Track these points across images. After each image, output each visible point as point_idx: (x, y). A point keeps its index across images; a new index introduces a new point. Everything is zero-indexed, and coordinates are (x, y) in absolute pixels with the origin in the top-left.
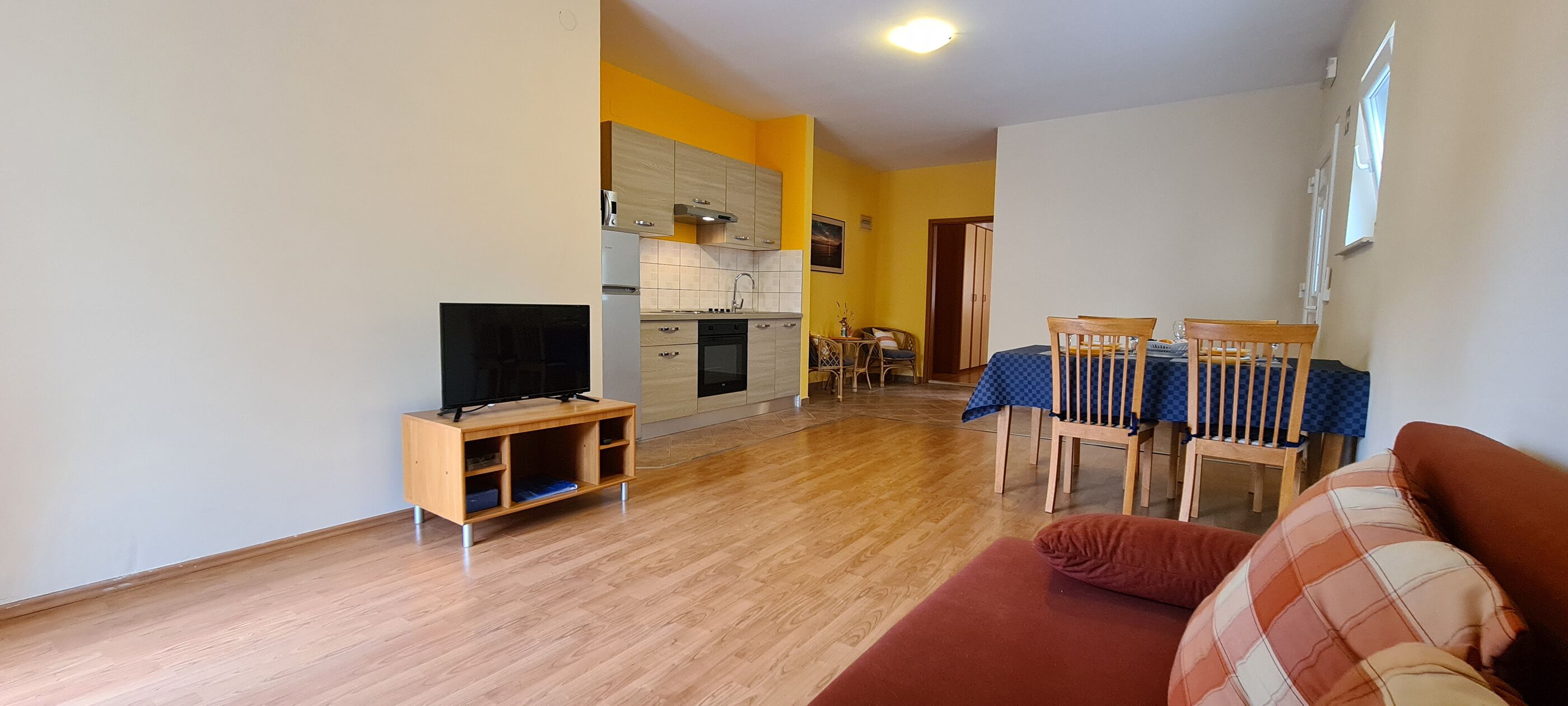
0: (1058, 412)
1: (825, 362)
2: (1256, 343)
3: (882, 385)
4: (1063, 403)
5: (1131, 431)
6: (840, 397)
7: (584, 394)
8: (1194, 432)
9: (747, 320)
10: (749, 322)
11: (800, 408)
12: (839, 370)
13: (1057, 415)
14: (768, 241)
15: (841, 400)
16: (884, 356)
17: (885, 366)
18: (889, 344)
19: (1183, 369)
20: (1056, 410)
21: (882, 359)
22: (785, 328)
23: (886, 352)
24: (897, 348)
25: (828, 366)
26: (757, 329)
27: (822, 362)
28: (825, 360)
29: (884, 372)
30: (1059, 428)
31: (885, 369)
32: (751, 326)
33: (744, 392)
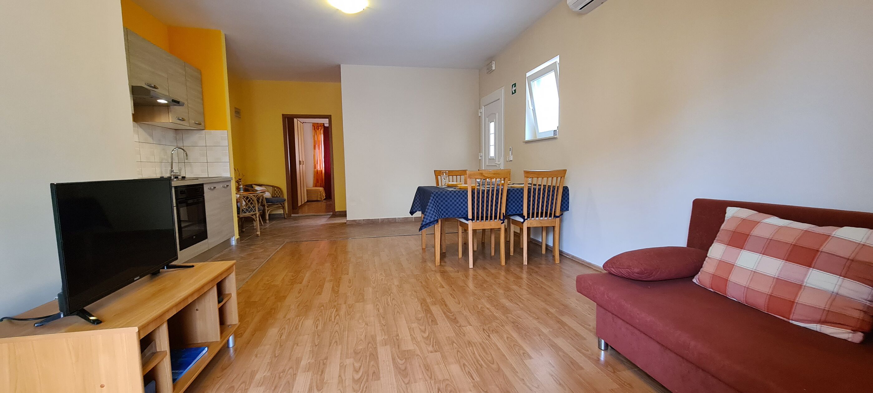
0: (471, 218)
1: (245, 210)
2: (538, 178)
3: (268, 221)
4: (473, 213)
5: (502, 221)
6: (259, 233)
7: (174, 263)
8: (526, 218)
9: (203, 184)
10: (204, 186)
11: (236, 246)
12: (255, 214)
13: (471, 219)
14: (197, 123)
15: (259, 235)
16: (267, 203)
17: (268, 209)
18: (268, 195)
19: (521, 191)
20: (470, 217)
21: (266, 205)
22: (223, 189)
23: (268, 200)
24: (271, 197)
25: (247, 213)
26: (209, 190)
27: (243, 210)
28: (245, 209)
29: (268, 212)
30: (471, 225)
31: (268, 211)
32: (206, 188)
33: (206, 240)
